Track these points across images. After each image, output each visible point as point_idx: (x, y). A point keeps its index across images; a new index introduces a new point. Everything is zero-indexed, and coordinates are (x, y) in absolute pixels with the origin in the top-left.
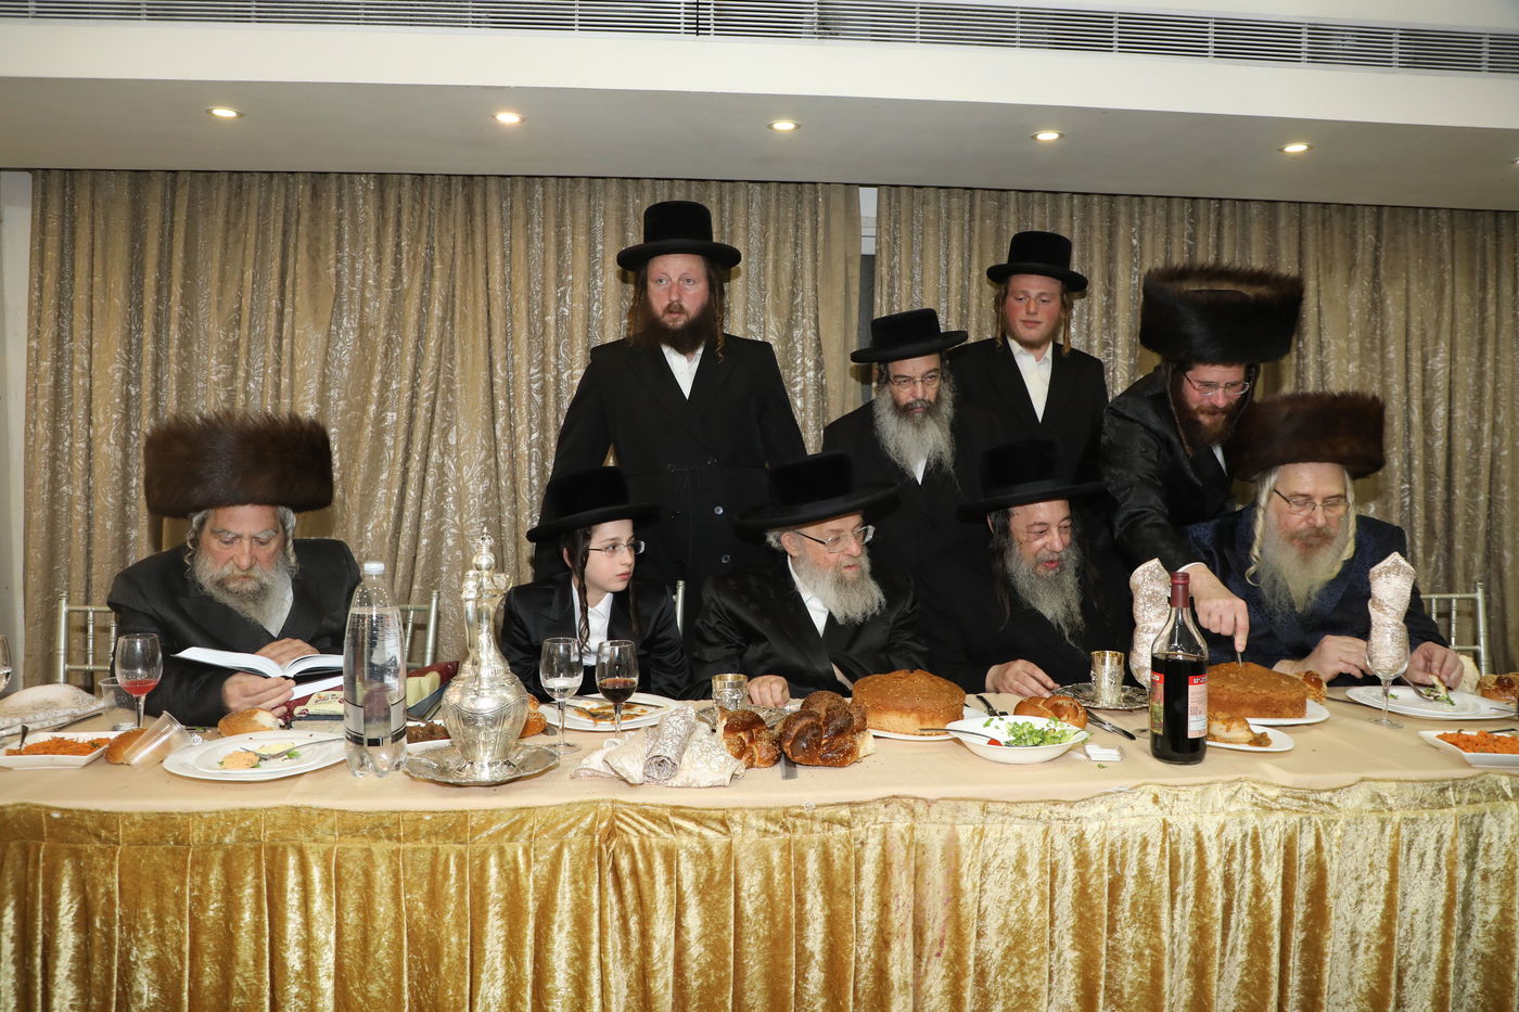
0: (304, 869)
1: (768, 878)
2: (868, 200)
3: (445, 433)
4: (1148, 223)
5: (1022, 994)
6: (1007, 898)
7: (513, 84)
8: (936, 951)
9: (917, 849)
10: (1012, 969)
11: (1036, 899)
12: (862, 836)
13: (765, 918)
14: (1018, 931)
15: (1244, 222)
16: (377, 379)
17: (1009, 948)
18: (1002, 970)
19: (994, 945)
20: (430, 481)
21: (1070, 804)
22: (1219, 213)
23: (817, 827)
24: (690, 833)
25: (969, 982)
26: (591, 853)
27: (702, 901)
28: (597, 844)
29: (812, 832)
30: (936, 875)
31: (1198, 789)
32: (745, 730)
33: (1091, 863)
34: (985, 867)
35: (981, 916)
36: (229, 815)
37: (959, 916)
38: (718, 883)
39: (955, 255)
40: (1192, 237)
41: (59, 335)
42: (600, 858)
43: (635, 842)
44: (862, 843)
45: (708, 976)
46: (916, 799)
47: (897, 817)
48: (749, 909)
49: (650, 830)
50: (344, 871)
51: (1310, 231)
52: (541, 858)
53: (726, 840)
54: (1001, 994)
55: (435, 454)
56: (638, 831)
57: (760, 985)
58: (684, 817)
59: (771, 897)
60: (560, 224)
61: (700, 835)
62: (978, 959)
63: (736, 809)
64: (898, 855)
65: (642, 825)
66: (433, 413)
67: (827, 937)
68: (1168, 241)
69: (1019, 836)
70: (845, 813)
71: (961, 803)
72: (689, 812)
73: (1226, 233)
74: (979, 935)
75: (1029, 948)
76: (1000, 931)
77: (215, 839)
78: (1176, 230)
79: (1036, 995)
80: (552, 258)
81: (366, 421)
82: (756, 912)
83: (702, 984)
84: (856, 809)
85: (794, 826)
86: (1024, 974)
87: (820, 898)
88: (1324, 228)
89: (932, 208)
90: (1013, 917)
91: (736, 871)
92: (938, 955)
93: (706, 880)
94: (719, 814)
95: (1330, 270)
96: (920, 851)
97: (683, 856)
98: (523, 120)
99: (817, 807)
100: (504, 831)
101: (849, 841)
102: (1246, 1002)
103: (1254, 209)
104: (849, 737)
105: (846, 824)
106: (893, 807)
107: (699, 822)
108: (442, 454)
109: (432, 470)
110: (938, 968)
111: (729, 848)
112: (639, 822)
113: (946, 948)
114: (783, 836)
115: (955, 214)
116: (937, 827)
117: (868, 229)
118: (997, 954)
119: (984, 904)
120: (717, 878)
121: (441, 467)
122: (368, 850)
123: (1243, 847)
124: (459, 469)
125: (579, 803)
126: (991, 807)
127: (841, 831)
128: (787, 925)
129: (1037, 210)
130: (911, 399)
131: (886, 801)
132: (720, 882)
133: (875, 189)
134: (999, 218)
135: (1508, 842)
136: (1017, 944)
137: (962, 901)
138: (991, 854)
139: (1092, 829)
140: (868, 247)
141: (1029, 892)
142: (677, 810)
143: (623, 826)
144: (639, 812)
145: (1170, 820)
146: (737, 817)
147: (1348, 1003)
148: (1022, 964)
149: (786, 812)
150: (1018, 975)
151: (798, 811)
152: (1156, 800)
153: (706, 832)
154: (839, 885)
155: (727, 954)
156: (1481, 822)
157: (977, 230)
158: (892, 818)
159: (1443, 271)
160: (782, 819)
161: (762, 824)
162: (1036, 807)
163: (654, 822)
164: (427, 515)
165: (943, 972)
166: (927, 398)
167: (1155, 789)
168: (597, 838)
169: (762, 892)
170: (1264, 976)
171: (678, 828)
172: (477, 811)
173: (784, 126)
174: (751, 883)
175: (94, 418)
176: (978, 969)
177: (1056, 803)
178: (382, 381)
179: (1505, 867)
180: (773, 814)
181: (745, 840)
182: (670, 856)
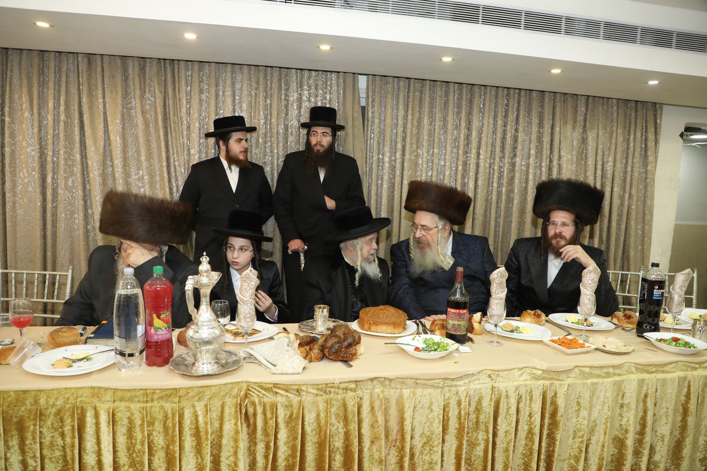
0: (97, 416)
1: (318, 415)
2: (362, 81)
4: (488, 98)
5: (431, 463)
6: (424, 421)
7: (194, 21)
8: (394, 444)
10: (426, 452)
11: (437, 421)
12: (361, 395)
13: (316, 434)
14: (428, 436)
15: (530, 99)
17: (425, 443)
18: (421, 453)
19: (418, 443)
21: (453, 380)
22: (519, 94)
23: (340, 391)
24: (282, 395)
25: (407, 459)
26: (236, 407)
27: (287, 426)
28: (239, 402)
29: (338, 394)
30: (393, 412)
31: (507, 372)
32: (307, 345)
33: (462, 405)
34: (415, 408)
35: (413, 430)
36: (59, 390)
37: (403, 430)
38: (296, 420)
40: (507, 105)
42: (240, 409)
43: (257, 401)
44: (361, 398)
45: (289, 461)
46: (385, 378)
47: (376, 386)
48: (308, 429)
49: (263, 395)
50: (116, 417)
51: (558, 105)
52: (212, 409)
53: (299, 399)
54: (421, 464)
56: (258, 395)
57: (313, 464)
58: (279, 388)
59: (319, 424)
61: (287, 396)
62: (411, 449)
63: (303, 384)
64: (377, 404)
65: (260, 392)
67: (345, 441)
68: (496, 106)
69: (430, 394)
70: (353, 386)
71: (405, 380)
72: (281, 386)
73: (522, 104)
74: (412, 438)
75: (433, 443)
76: (421, 436)
77: (51, 403)
78: (500, 101)
79: (436, 464)
82: (312, 431)
83: (286, 465)
84: (358, 383)
85: (330, 392)
86: (431, 454)
87: (342, 424)
88: (564, 104)
89: (391, 86)
90: (427, 429)
91: (303, 412)
92: (394, 446)
93: (289, 417)
94: (296, 387)
95: (565, 123)
96: (386, 401)
97: (279, 406)
98: (198, 37)
99: (340, 383)
100: (193, 397)
101: (355, 398)
102: (523, 461)
103: (534, 94)
104: (354, 348)
105: (354, 390)
106: (375, 382)
107: (286, 391)
110: (394, 452)
111: (300, 402)
112: (258, 391)
113: (398, 443)
114: (325, 397)
115: (402, 89)
116: (394, 390)
117: (363, 95)
118: (419, 446)
119: (414, 424)
120: (294, 416)
122: (129, 407)
123: (525, 397)
125: (231, 383)
126: (418, 381)
127: (351, 394)
128: (325, 437)
129: (439, 89)
131: (372, 380)
132: (295, 418)
133: (366, 76)
134: (421, 92)
136: (428, 441)
137: (405, 423)
138: (417, 402)
139: (461, 389)
140: (363, 103)
141: (434, 418)
142: (276, 385)
143: (251, 393)
144: (258, 386)
145: (495, 385)
146: (304, 388)
147: (565, 460)
148: (430, 450)
149: (326, 385)
150: (428, 455)
151: (332, 385)
152: (490, 376)
153: (289, 395)
155: (297, 451)
156: (622, 383)
157: (411, 97)
158: (374, 387)
159: (613, 126)
160: (325, 388)
161: (315, 392)
162: (438, 381)
163: (266, 391)
165: (397, 454)
167: (489, 372)
168: (239, 398)
169: (315, 422)
170: (531, 451)
171: (277, 393)
172: (182, 388)
173: (325, 47)
174: (310, 418)
176: (411, 453)
177: (446, 379)
180: (320, 387)
181: (307, 399)
182: (274, 407)
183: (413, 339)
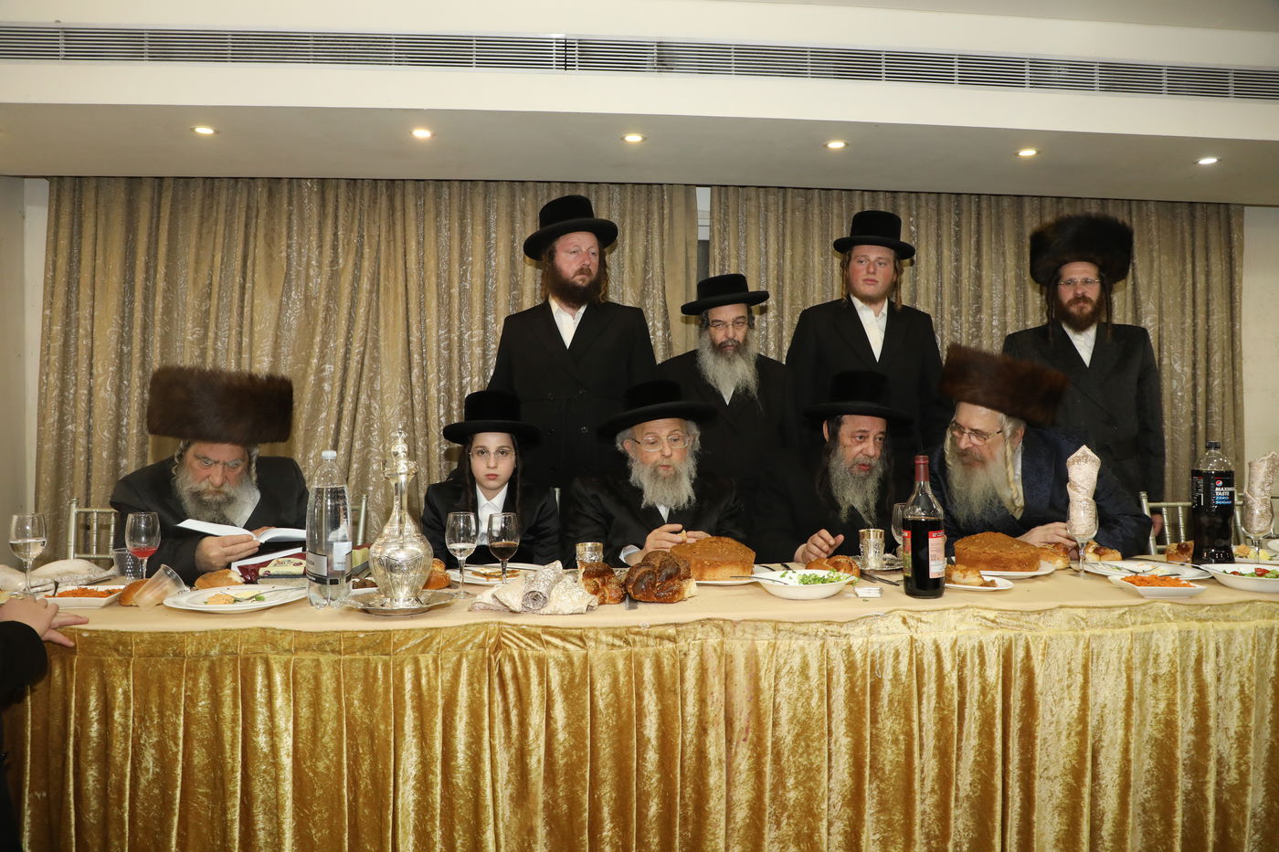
0: (269, 675)
1: (615, 680)
2: (703, 198)
3: (372, 381)
4: (923, 214)
5: (808, 770)
6: (795, 695)
7: (426, 108)
8: (743, 736)
9: (727, 659)
10: (800, 750)
11: (816, 696)
12: (685, 649)
13: (613, 711)
14: (804, 721)
15: (998, 212)
16: (318, 339)
17: (798, 735)
18: (793, 751)
19: (787, 732)
20: (360, 418)
21: (841, 624)
22: (979, 205)
23: (651, 642)
24: (556, 647)
25: (768, 758)
26: (483, 662)
27: (566, 698)
28: (487, 655)
29: (647, 646)
30: (741, 678)
31: (936, 614)
32: (599, 576)
33: (857, 669)
34: (777, 672)
35: (776, 710)
36: (214, 633)
37: (759, 709)
38: (577, 685)
39: (772, 239)
40: (958, 224)
41: (67, 306)
42: (490, 665)
43: (516, 654)
44: (685, 654)
45: (572, 756)
46: (724, 620)
47: (711, 634)
48: (601, 704)
49: (527, 644)
50: (299, 676)
52: (445, 667)
53: (585, 652)
54: (793, 770)
55: (363, 397)
56: (518, 645)
57: (610, 763)
58: (552, 634)
59: (617, 695)
60: (462, 218)
61: (564, 649)
62: (775, 744)
63: (590, 628)
64: (712, 664)
65: (521, 640)
66: (362, 365)
67: (660, 726)
68: (939, 228)
69: (802, 649)
70: (672, 631)
71: (758, 624)
72: (556, 630)
73: (984, 220)
74: (775, 725)
75: (813, 734)
76: (791, 721)
77: (203, 652)
78: (944, 219)
79: (819, 770)
80: (456, 243)
81: (310, 371)
82: (607, 707)
83: (567, 762)
84: (680, 629)
85: (634, 641)
86: (809, 754)
87: (654, 697)
89: (753, 203)
90: (800, 710)
91: (591, 675)
92: (745, 740)
93: (569, 682)
94: (578, 632)
96: (729, 660)
97: (552, 664)
98: (433, 135)
99: (651, 626)
100: (417, 646)
101: (675, 653)
102: (979, 776)
103: (1006, 203)
104: (677, 581)
105: (673, 639)
106: (707, 627)
107: (563, 639)
108: (369, 397)
109: (361, 410)
110: (745, 750)
111: (586, 657)
112: (518, 638)
113: (750, 734)
114: (626, 649)
115: (772, 208)
116: (741, 642)
117: (704, 219)
118: (789, 739)
119: (778, 700)
120: (577, 680)
121: (368, 407)
122: (318, 660)
123: (972, 658)
124: (382, 409)
125: (474, 625)
126: (781, 627)
127: (669, 645)
128: (630, 716)
129: (835, 204)
130: (724, 340)
131: (702, 623)
132: (579, 684)
133: (709, 189)
134: (806, 210)
135: (1171, 652)
136: (804, 731)
137: (762, 697)
138: (782, 661)
139: (857, 643)
140: (704, 234)
141: (811, 691)
142: (546, 629)
143: (507, 641)
144: (519, 631)
145: (915, 636)
146: (591, 634)
147: (1056, 777)
148: (808, 746)
149: (628, 629)
150: (805, 755)
151: (637, 630)
152: (904, 621)
153: (569, 646)
154: (668, 686)
155: (585, 738)
156: (1151, 638)
157: (789, 219)
158: (708, 635)
159: (1152, 251)
160: (625, 636)
161: (610, 640)
162: (814, 626)
163: (530, 639)
164: (357, 445)
165: (749, 754)
166: (736, 339)
167: (905, 614)
168: (487, 650)
169: (611, 692)
170: (991, 753)
171: (548, 643)
172: (398, 630)
173: (634, 138)
174: (603, 685)
175: (94, 371)
176: (775, 751)
177: (830, 623)
178: (322, 340)
179: (1170, 671)
180: (618, 632)
181: (598, 654)
182: (541, 663)
183: (783, 576)
